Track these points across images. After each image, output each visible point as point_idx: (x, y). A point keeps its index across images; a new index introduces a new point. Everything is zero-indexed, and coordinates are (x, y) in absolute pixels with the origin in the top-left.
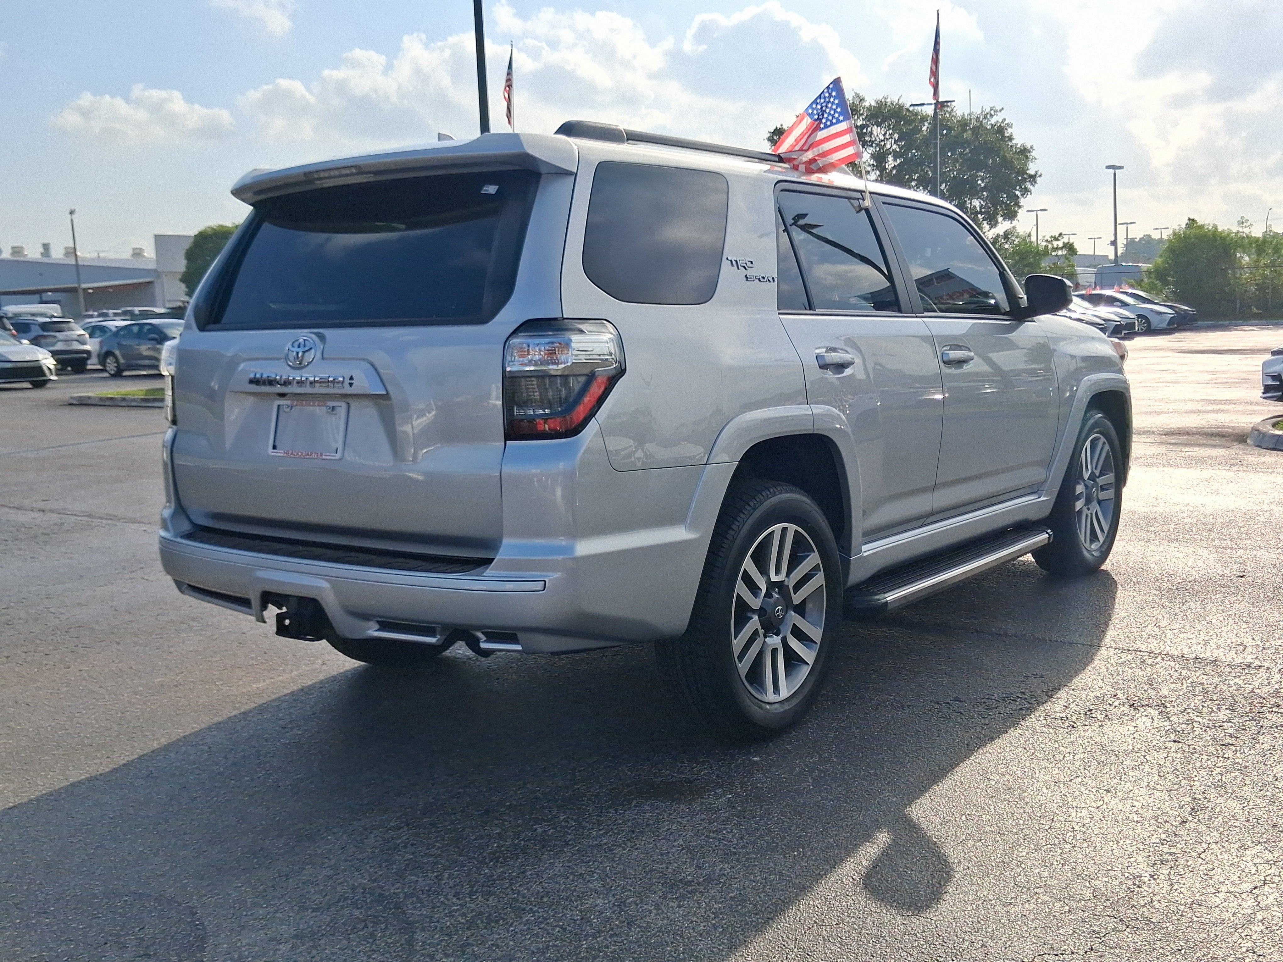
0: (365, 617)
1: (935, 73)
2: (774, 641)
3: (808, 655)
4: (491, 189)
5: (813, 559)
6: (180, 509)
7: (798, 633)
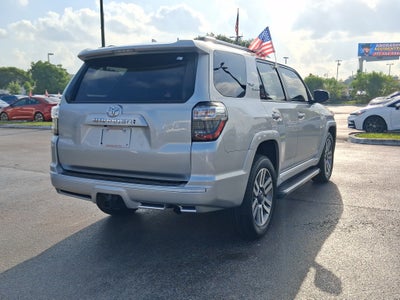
0: (137, 201)
1: (237, 28)
2: (260, 206)
3: (268, 210)
4: (181, 58)
5: (270, 179)
6: (60, 165)
7: (266, 203)
